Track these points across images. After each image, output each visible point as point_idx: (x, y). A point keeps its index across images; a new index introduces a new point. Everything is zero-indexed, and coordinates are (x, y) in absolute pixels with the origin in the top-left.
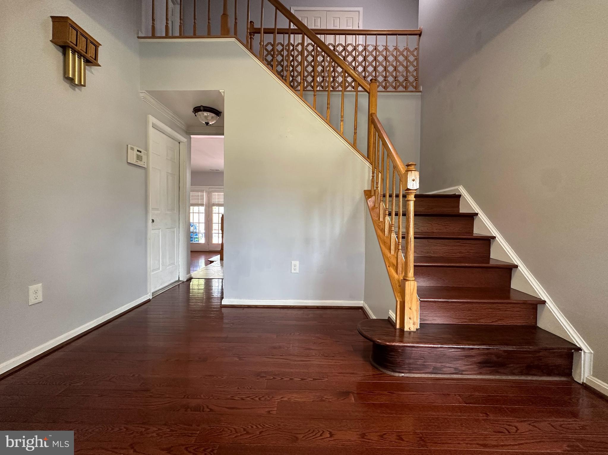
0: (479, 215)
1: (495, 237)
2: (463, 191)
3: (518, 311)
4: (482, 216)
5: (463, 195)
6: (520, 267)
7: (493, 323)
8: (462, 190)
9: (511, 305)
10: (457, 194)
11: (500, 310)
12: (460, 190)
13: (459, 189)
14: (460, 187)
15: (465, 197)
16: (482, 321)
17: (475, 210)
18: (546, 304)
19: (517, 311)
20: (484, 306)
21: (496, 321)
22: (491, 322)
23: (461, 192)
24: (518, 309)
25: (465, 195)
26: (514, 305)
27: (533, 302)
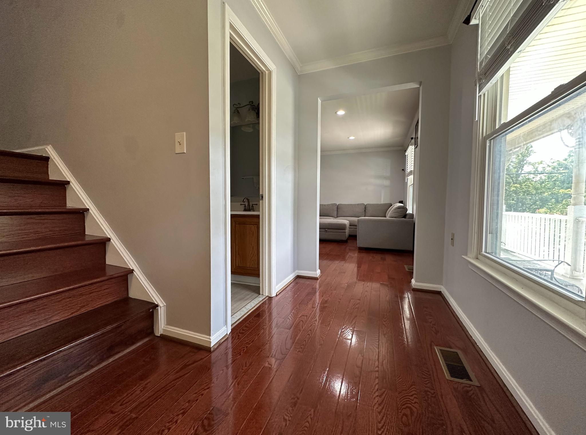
0: (71, 184)
1: (88, 210)
2: (52, 152)
3: (107, 289)
4: (75, 186)
5: (52, 157)
6: (112, 239)
7: (74, 314)
8: (50, 151)
9: (97, 284)
10: (44, 155)
11: (83, 295)
12: (48, 151)
13: (46, 149)
14: (48, 147)
15: (54, 160)
16: (54, 318)
17: (66, 177)
18: (134, 273)
19: (105, 289)
20: (58, 297)
21: (78, 310)
22: (69, 314)
23: (49, 153)
24: (106, 287)
25: (54, 158)
26: (101, 284)
27: (122, 274)
